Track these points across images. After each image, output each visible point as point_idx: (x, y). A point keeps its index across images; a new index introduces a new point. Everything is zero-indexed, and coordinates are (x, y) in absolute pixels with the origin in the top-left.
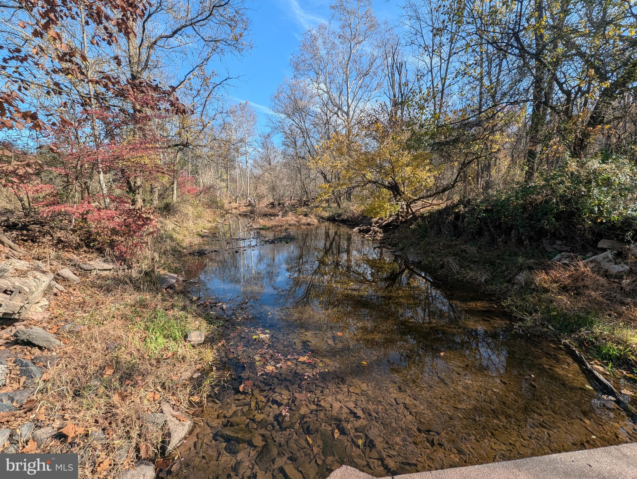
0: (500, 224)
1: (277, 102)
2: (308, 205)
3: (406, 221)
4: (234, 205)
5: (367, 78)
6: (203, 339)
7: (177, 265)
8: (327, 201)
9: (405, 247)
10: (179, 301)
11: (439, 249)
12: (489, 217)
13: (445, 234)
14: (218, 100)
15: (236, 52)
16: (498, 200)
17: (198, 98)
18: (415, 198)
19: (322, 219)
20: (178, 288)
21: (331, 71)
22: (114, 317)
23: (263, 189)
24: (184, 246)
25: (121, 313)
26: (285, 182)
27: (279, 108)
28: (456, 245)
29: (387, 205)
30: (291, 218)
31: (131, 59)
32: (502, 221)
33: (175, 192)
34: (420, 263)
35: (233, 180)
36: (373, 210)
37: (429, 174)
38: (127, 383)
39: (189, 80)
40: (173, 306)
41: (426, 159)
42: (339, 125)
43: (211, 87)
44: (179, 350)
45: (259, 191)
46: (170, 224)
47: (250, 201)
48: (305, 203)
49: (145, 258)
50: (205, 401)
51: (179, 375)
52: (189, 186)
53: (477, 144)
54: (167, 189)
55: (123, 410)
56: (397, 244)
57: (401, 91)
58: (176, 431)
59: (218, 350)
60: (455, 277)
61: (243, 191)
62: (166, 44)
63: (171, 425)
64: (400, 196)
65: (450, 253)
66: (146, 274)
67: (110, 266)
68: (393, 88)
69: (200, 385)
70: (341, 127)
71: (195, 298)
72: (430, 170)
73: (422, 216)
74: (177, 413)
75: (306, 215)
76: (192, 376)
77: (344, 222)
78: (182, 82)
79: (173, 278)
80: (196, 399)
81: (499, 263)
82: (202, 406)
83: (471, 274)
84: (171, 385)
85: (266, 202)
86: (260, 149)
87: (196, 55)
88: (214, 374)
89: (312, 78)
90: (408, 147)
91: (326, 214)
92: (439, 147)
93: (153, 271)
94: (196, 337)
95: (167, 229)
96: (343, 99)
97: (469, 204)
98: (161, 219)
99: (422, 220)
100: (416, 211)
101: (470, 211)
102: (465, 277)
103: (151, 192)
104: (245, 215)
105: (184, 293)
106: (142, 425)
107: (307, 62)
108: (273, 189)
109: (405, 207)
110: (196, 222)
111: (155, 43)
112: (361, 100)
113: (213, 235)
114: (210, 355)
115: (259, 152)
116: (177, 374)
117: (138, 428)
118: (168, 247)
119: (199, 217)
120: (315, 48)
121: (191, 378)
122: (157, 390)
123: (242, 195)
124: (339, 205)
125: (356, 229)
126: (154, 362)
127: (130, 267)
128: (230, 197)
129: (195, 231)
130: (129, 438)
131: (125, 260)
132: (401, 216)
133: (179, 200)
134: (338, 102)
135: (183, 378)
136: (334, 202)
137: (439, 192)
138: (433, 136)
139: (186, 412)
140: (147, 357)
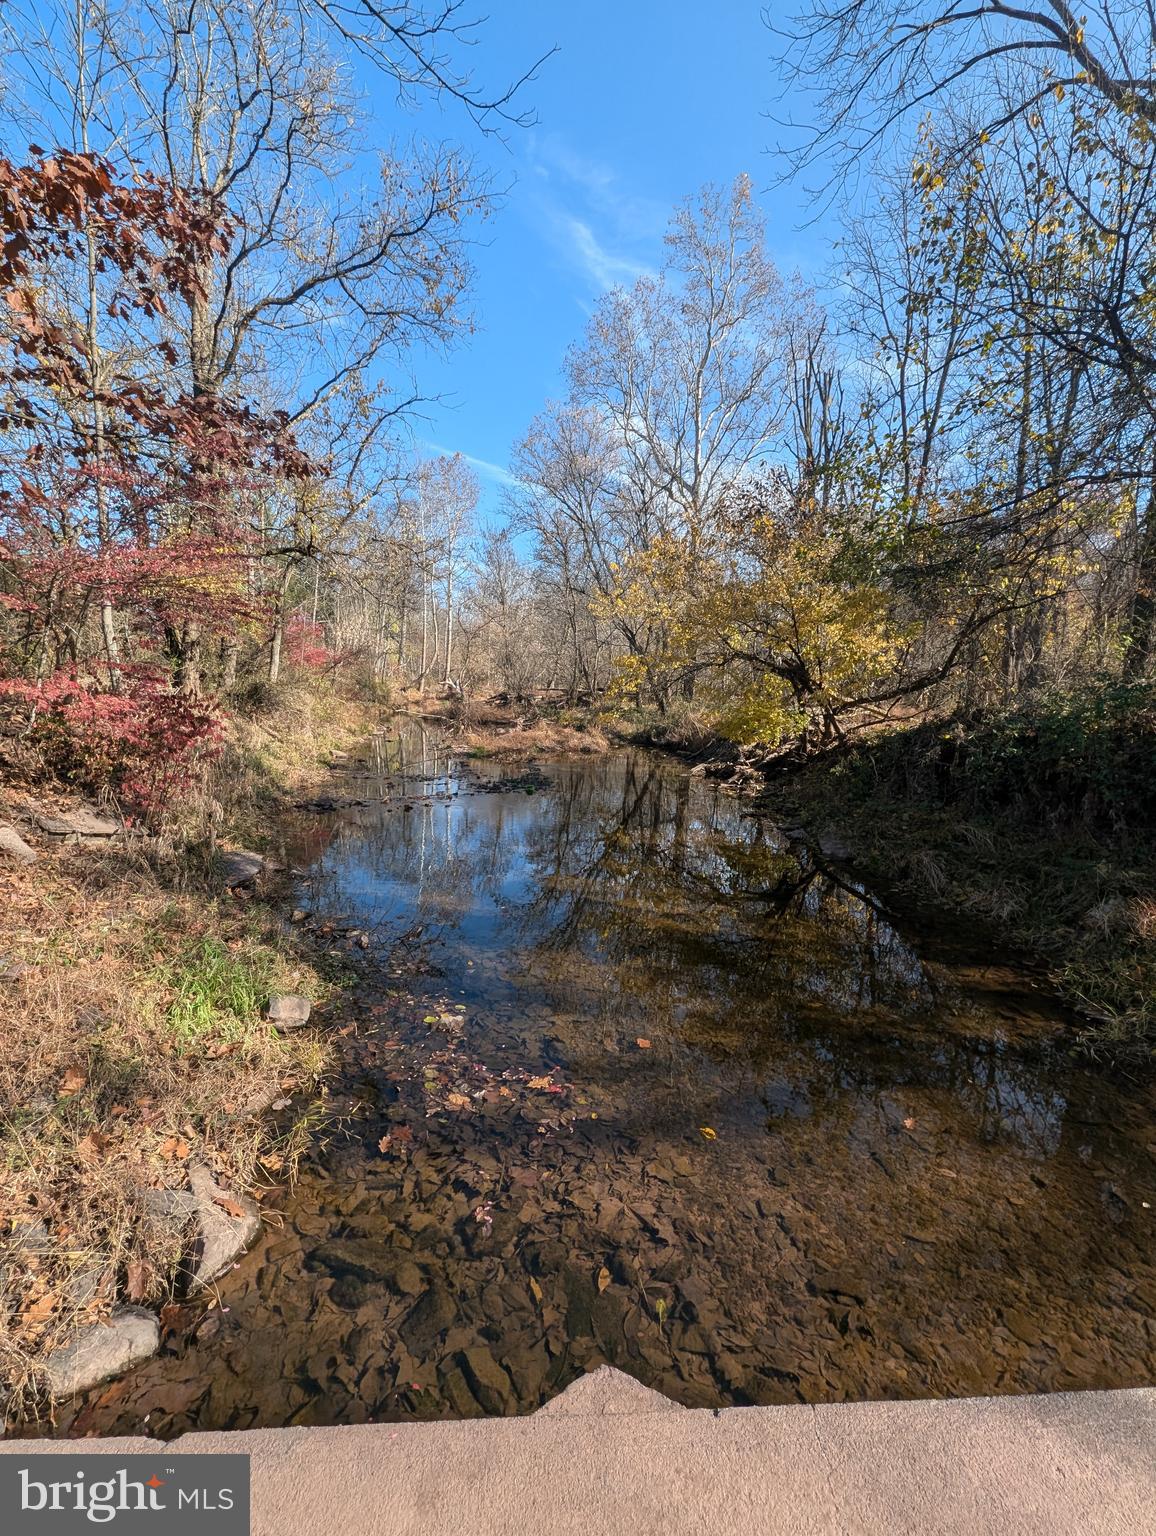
0: (1055, 776)
1: (527, 456)
2: (587, 704)
3: (823, 755)
4: (413, 694)
5: (746, 408)
6: (306, 1017)
7: (266, 832)
8: (634, 697)
9: (815, 819)
10: (261, 919)
11: (900, 829)
12: (1027, 756)
13: (916, 793)
14: (388, 450)
15: (436, 341)
16: (1050, 717)
17: (343, 443)
18: (849, 700)
19: (618, 739)
20: (262, 889)
21: (659, 388)
22: (102, 949)
23: (484, 662)
24: (287, 788)
25: (121, 940)
26: (537, 646)
27: (531, 471)
28: (942, 821)
29: (777, 714)
30: (544, 733)
31: (195, 350)
32: (1059, 769)
33: (277, 658)
34: (850, 860)
35: (416, 637)
36: (742, 725)
37: (885, 644)
38: (115, 1112)
39: (324, 401)
40: (243, 932)
41: (877, 607)
42: (672, 517)
43: (374, 419)
44: (247, 1038)
45: (471, 664)
46: (258, 735)
47: (450, 688)
48: (580, 699)
49: (193, 811)
50: (294, 1169)
51: (241, 1099)
52: (309, 647)
53: (1005, 576)
54: (259, 651)
55: (96, 1179)
56: (796, 810)
57: (826, 441)
58: (216, 1239)
59: (338, 1047)
60: (936, 902)
61: (437, 663)
62: (278, 317)
63: (206, 1223)
64: (811, 692)
65: (925, 841)
66: (191, 849)
67: (110, 827)
68: (807, 434)
69: (285, 1129)
70: (676, 521)
71: (298, 915)
72: (886, 636)
73: (862, 746)
74: (224, 1195)
75: (580, 728)
76: (270, 1106)
77: (671, 748)
78: (310, 405)
79: (253, 862)
80: (273, 1162)
81: (1047, 874)
82: (286, 1182)
83: (977, 897)
84: (217, 1124)
85: (488, 691)
86: (482, 567)
87: (344, 345)
88: (322, 1105)
89: (613, 403)
90: (834, 576)
91: (629, 729)
92: (909, 578)
93: (207, 844)
94: (289, 1011)
95: (251, 746)
96: (685, 454)
97: (979, 722)
98: (239, 721)
99: (862, 755)
100: (849, 731)
101: (980, 739)
102: (960, 904)
103: (222, 656)
104: (435, 721)
105: (275, 901)
106: (138, 1218)
107: (604, 365)
108: (507, 661)
109: (821, 720)
110: (320, 730)
111: (252, 315)
112: (729, 459)
113: (359, 765)
114: (317, 1057)
115: (478, 572)
116: (235, 1098)
117: (127, 1224)
118: (249, 789)
119: (328, 719)
120: (623, 333)
121: (268, 1111)
122: (185, 1134)
123: (435, 672)
124: (661, 706)
125: (699, 768)
126: (184, 1065)
127: (154, 832)
128: (405, 675)
129: (314, 753)
130: (106, 1247)
131: (143, 815)
132: (811, 742)
133: (284, 678)
134: (672, 463)
135: (248, 1108)
136: (651, 700)
137: (909, 687)
138: (895, 553)
139: (247, 1193)
140: (170, 1052)
